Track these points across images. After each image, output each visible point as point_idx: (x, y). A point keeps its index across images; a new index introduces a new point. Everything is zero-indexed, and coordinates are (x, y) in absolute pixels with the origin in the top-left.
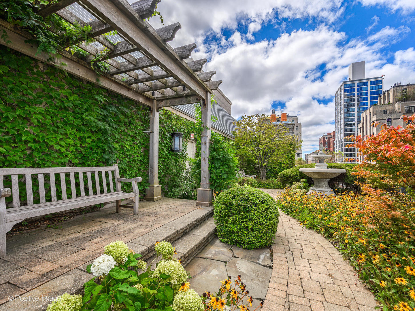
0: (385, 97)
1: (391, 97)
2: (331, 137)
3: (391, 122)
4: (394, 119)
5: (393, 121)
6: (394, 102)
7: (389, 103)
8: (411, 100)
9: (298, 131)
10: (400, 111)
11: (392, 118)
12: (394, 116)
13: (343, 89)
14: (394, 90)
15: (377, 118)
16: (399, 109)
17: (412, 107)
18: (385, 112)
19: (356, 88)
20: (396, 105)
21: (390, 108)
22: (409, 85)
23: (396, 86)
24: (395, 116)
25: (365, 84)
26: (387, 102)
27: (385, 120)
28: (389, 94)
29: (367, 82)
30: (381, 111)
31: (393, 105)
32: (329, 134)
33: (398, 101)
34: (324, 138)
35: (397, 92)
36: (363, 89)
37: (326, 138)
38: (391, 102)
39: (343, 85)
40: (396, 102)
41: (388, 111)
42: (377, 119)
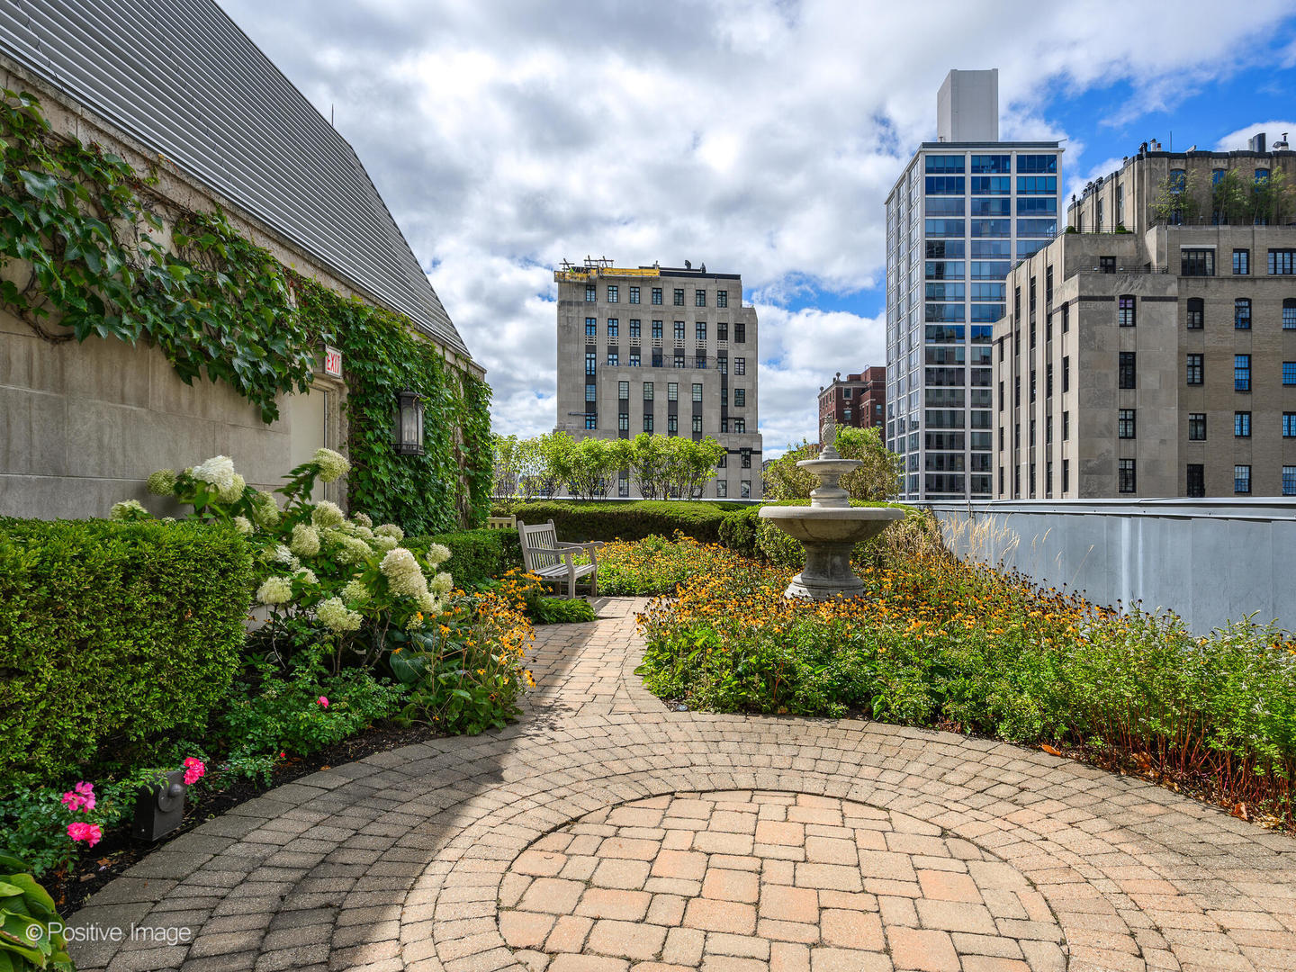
0: (1099, 204)
1: (1129, 202)
2: (864, 390)
3: (1134, 309)
4: (1144, 299)
5: (1142, 307)
6: (1140, 226)
7: (1120, 229)
8: (1203, 223)
9: (742, 346)
10: (1165, 264)
11: (1138, 293)
12: (1143, 287)
13: (919, 174)
14: (1141, 172)
15: (1081, 287)
16: (1160, 256)
17: (1204, 251)
18: (1108, 265)
19: (968, 175)
20: (1151, 239)
21: (1124, 250)
22: (1193, 155)
23: (1150, 155)
24: (1148, 285)
25: (1000, 163)
26: (1108, 225)
27: (1111, 299)
28: (1119, 189)
29: (1008, 158)
30: (1093, 259)
31: (1138, 236)
32: (854, 378)
33: (1156, 219)
34: (839, 391)
35: (1152, 182)
36: (993, 186)
37: (847, 394)
38: (1129, 221)
39: (922, 159)
40: (1151, 226)
41: (1118, 263)
42: (1085, 293)
